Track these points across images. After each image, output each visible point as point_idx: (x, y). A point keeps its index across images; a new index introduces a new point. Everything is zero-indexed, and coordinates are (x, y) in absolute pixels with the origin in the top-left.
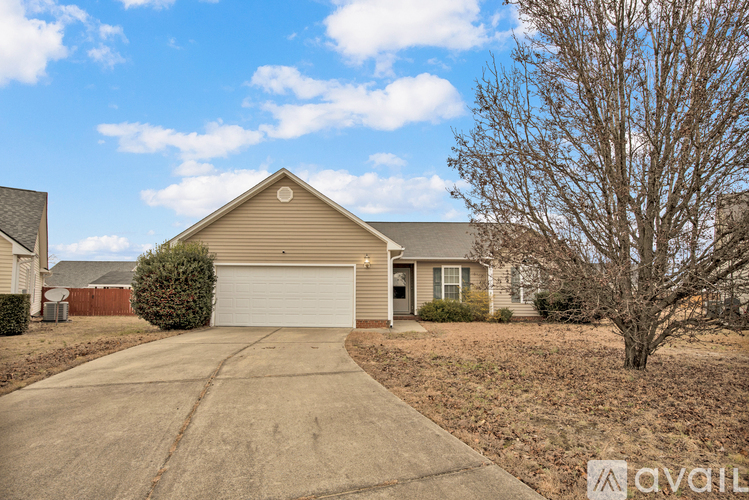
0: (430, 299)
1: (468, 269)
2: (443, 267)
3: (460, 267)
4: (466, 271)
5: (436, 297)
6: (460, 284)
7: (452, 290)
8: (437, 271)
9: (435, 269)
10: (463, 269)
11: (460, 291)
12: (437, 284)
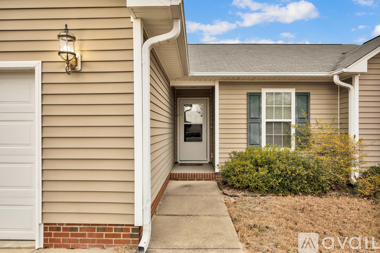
0: (241, 147)
1: (307, 96)
2: (264, 91)
3: (293, 91)
4: (303, 98)
5: (252, 143)
6: (293, 121)
7: (279, 131)
8: (254, 98)
9: (250, 95)
10: (297, 95)
11: (293, 131)
12: (253, 120)
